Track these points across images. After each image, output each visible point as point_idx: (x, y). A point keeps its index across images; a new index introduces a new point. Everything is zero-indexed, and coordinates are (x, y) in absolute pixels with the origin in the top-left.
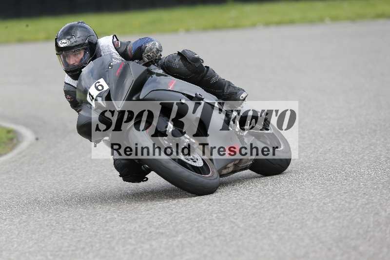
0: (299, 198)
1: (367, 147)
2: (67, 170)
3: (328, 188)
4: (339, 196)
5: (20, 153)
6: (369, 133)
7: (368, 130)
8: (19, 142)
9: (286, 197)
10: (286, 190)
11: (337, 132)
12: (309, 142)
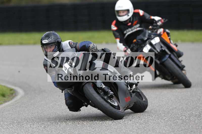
0: (157, 132)
1: (195, 107)
2: (39, 111)
3: (173, 127)
4: (178, 132)
5: (16, 101)
6: (196, 100)
7: (196, 99)
8: (16, 95)
9: (151, 131)
10: (151, 127)
11: (180, 99)
12: (165, 103)
